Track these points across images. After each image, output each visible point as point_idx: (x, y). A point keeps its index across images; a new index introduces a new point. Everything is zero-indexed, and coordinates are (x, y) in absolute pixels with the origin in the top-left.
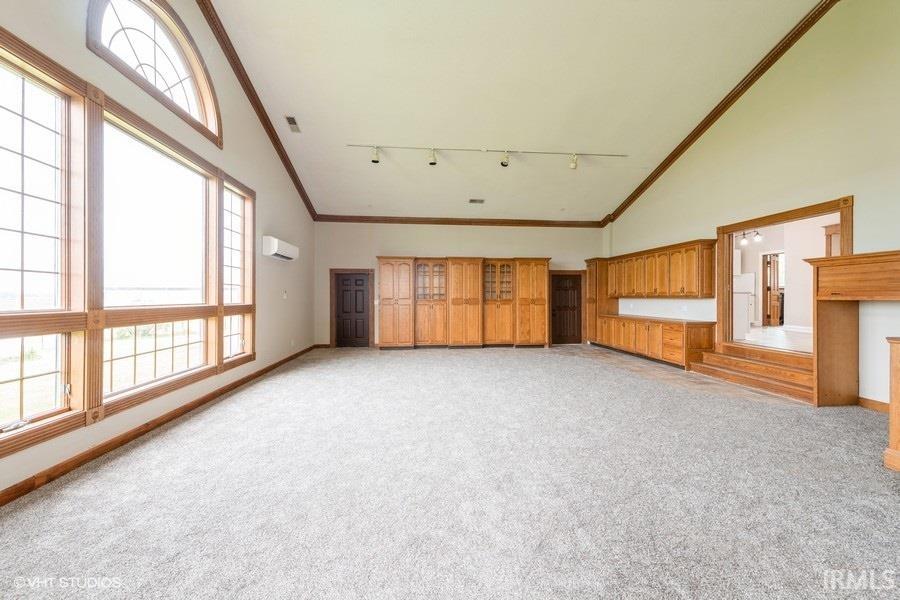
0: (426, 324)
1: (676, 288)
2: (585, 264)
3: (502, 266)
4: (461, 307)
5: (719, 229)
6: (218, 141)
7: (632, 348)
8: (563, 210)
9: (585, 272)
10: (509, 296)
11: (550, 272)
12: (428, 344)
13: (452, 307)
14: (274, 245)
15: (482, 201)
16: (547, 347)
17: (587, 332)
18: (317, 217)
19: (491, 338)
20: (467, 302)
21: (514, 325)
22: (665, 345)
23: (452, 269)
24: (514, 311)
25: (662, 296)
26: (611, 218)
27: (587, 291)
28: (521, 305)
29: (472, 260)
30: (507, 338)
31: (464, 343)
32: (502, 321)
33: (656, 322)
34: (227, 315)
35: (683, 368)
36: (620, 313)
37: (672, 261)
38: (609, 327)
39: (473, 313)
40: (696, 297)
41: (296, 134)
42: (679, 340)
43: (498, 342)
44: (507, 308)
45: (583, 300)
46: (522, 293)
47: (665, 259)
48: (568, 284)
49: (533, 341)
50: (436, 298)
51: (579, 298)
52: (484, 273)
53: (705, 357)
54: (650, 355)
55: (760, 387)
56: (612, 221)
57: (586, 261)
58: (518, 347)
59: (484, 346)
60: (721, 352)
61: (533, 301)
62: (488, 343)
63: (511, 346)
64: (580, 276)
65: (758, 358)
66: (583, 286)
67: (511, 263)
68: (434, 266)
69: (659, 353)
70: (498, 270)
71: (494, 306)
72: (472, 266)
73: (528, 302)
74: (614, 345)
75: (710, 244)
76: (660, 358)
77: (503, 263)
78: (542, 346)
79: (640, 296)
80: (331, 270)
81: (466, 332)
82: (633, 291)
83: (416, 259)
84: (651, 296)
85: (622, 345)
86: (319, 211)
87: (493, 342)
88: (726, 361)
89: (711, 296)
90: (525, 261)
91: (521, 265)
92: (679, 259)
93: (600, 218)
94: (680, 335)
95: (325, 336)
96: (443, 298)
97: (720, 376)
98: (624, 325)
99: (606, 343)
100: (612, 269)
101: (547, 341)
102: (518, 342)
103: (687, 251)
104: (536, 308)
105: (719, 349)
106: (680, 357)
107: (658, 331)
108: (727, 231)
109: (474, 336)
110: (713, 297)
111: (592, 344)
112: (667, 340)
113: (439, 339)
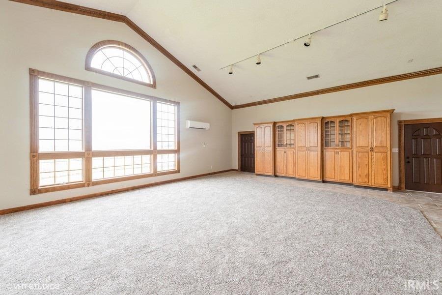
0: (282, 163)
3: (340, 122)
4: (304, 152)
6: (154, 86)
10: (348, 145)
12: (283, 175)
13: (298, 153)
14: (189, 124)
16: (389, 191)
18: (232, 107)
19: (332, 176)
20: (309, 149)
21: (353, 168)
23: (299, 127)
28: (358, 152)
30: (346, 178)
31: (306, 178)
32: (341, 164)
34: (159, 154)
39: (313, 157)
41: (200, 72)
43: (337, 180)
44: (346, 154)
50: (288, 146)
52: (323, 128)
58: (356, 186)
59: (323, 182)
61: (372, 149)
62: (327, 180)
63: (349, 185)
67: (350, 118)
68: (287, 126)
70: (337, 125)
71: (333, 153)
72: (313, 124)
73: (364, 150)
77: (341, 119)
78: (386, 190)
80: (238, 133)
81: (308, 170)
83: (275, 123)
86: (233, 104)
87: (333, 180)
90: (362, 115)
91: (357, 119)
95: (236, 165)
96: (292, 146)
101: (390, 186)
102: (355, 182)
109: (315, 174)
113: (291, 173)
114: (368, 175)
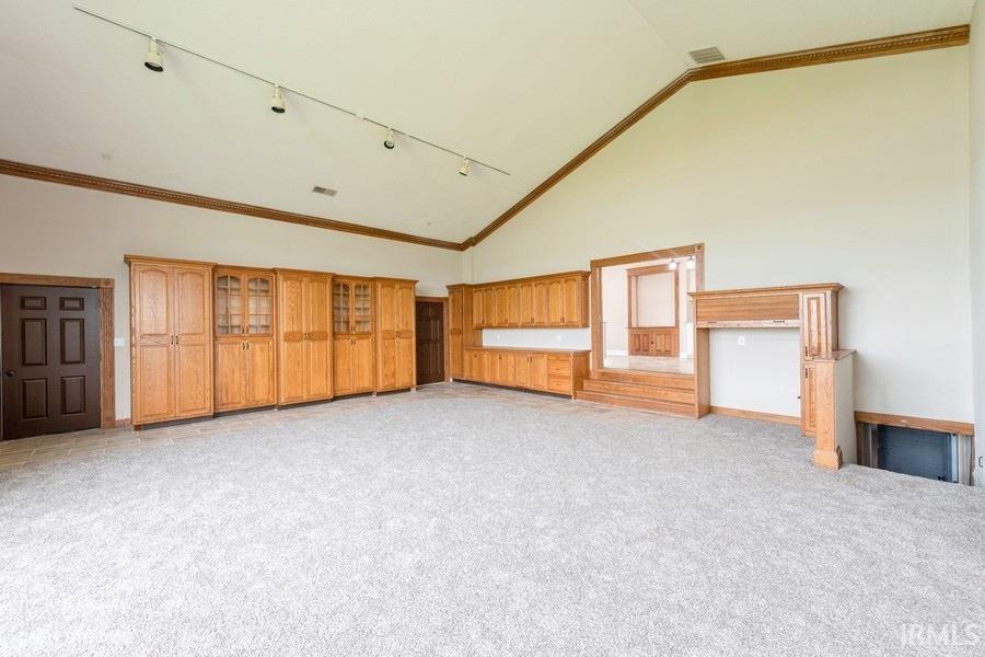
0: (237, 375)
1: (555, 318)
2: (447, 291)
3: (358, 287)
4: (298, 345)
5: (592, 262)
7: (511, 382)
8: (429, 224)
9: (447, 299)
10: (368, 328)
11: (416, 297)
12: (239, 407)
13: (283, 345)
15: (332, 193)
16: (413, 390)
17: (451, 369)
19: (346, 385)
20: (310, 337)
21: (375, 367)
22: (550, 376)
23: (284, 288)
24: (375, 350)
25: (540, 326)
26: (472, 242)
27: (450, 322)
28: (384, 339)
29: (316, 276)
30: (366, 384)
31: (306, 398)
32: (359, 361)
33: (540, 353)
35: (569, 397)
36: (485, 344)
37: (551, 291)
38: (480, 360)
39: (319, 352)
40: (577, 327)
42: (567, 370)
43: (353, 390)
44: (366, 344)
45: (445, 332)
46: (385, 324)
47: (542, 289)
48: (431, 312)
49: (399, 385)
50: (252, 331)
51: (442, 329)
52: (334, 295)
53: (585, 384)
54: (532, 387)
55: (646, 408)
56: (473, 245)
57: (448, 287)
58: (379, 394)
59: (335, 398)
60: (596, 378)
61: (399, 334)
62: (339, 394)
63: (369, 394)
64: (441, 304)
65: (630, 381)
66: (445, 316)
67: (370, 284)
68: (250, 281)
69: (543, 385)
70: (352, 292)
71: (348, 342)
72: (316, 284)
73: (391, 335)
74: (488, 380)
75: (585, 275)
76: (545, 389)
77: (360, 282)
78: (409, 390)
79: (513, 326)
81: (308, 382)
82: (506, 321)
83: (216, 268)
84: (528, 325)
85: (499, 380)
87: (347, 392)
88: (607, 387)
89: (585, 325)
90: (389, 283)
91: (382, 287)
92: (558, 289)
93: (460, 240)
94: (567, 364)
96: (267, 331)
97: (606, 402)
98: (500, 358)
99: (476, 379)
100: (478, 297)
101: (414, 383)
102: (381, 388)
103: (566, 281)
104: (403, 343)
105: (594, 376)
106: (567, 387)
107: (542, 362)
108: (598, 264)
109: (321, 387)
110: (587, 326)
111: (454, 380)
112: (553, 370)
113: (261, 396)
114: (394, 374)
